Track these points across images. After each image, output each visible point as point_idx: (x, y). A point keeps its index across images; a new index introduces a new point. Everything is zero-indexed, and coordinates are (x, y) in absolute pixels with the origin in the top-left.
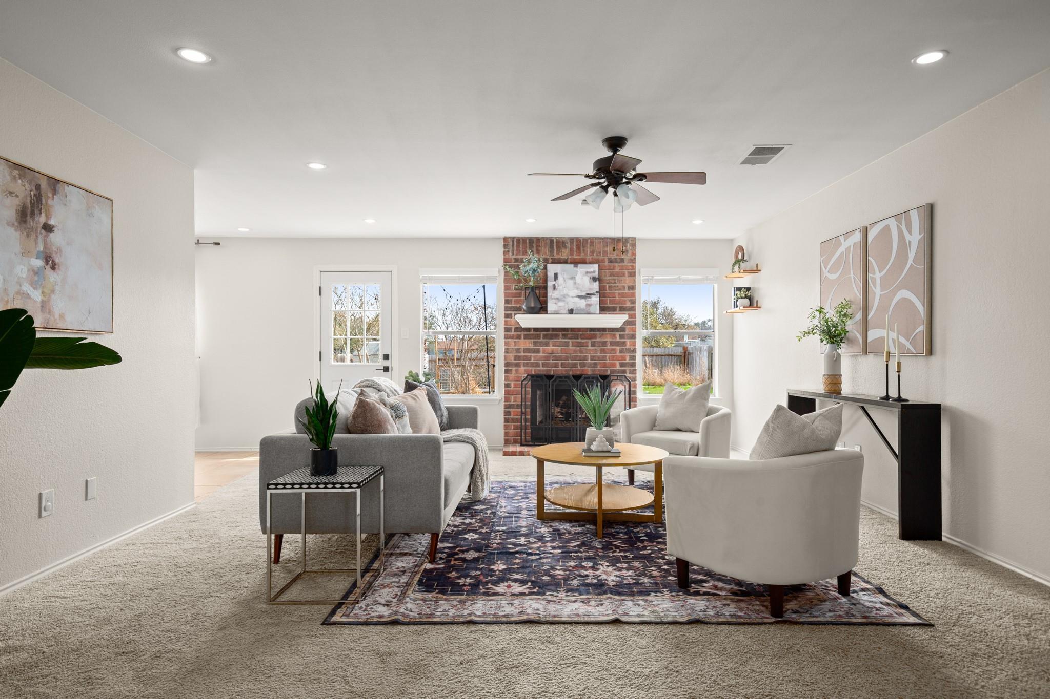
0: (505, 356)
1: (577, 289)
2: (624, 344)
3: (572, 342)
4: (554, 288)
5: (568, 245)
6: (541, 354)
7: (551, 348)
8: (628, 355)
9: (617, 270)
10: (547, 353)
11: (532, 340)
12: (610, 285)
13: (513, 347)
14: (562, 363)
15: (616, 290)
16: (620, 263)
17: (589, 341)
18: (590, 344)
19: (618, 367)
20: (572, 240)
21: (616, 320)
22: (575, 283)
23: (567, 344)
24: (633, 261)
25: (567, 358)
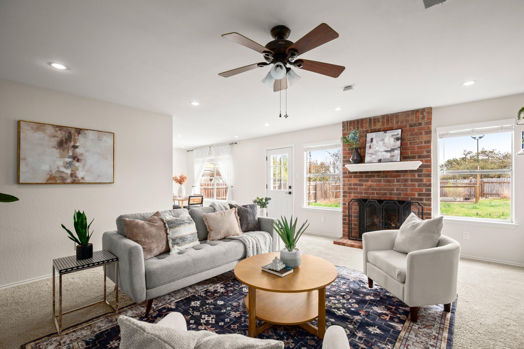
0: (343, 188)
1: (385, 146)
2: (421, 180)
3: (383, 180)
4: (370, 147)
5: (381, 120)
6: (364, 187)
7: (370, 183)
8: (424, 188)
9: (416, 131)
10: (367, 186)
11: (359, 179)
12: (410, 141)
13: (347, 182)
14: (377, 192)
15: (415, 145)
16: (418, 126)
17: (395, 179)
18: (395, 181)
19: (417, 196)
20: (383, 116)
21: (414, 165)
22: (384, 143)
23: (380, 181)
24: (429, 123)
25: (380, 190)
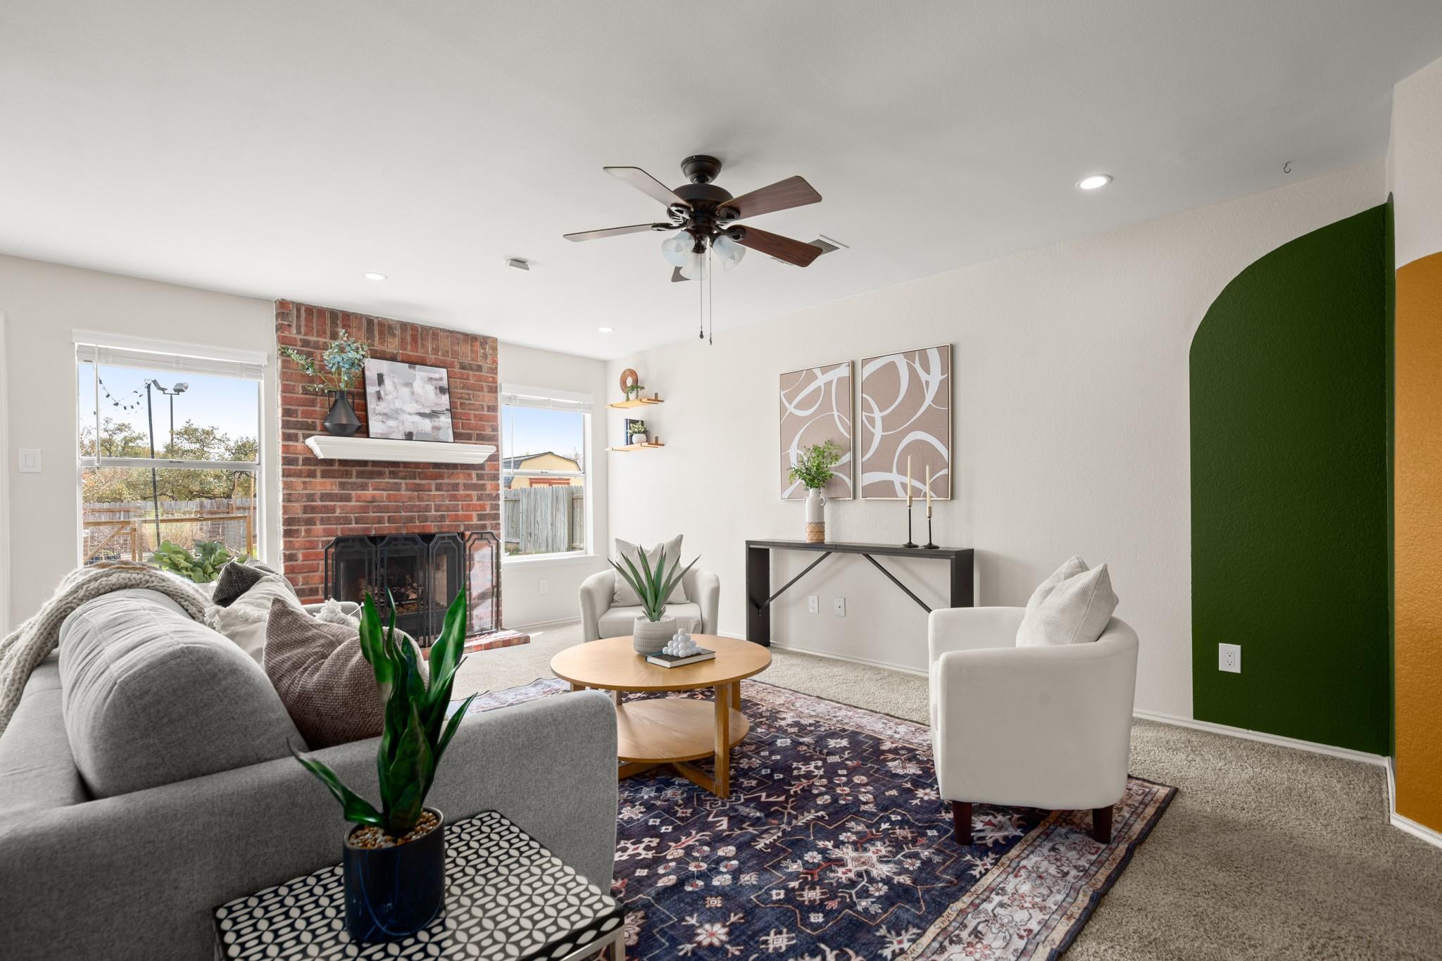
0: (284, 507)
1: (417, 402)
2: (483, 487)
3: (406, 484)
4: (379, 398)
5: (398, 332)
6: (353, 503)
7: (370, 493)
8: (489, 502)
9: (472, 381)
10: (365, 501)
11: (338, 480)
12: (462, 401)
13: (300, 490)
14: (389, 517)
15: (471, 410)
16: (476, 371)
17: (433, 483)
18: (433, 487)
19: (475, 521)
20: (404, 326)
21: (474, 453)
22: (413, 393)
23: (397, 487)
24: (494, 371)
25: (397, 510)
